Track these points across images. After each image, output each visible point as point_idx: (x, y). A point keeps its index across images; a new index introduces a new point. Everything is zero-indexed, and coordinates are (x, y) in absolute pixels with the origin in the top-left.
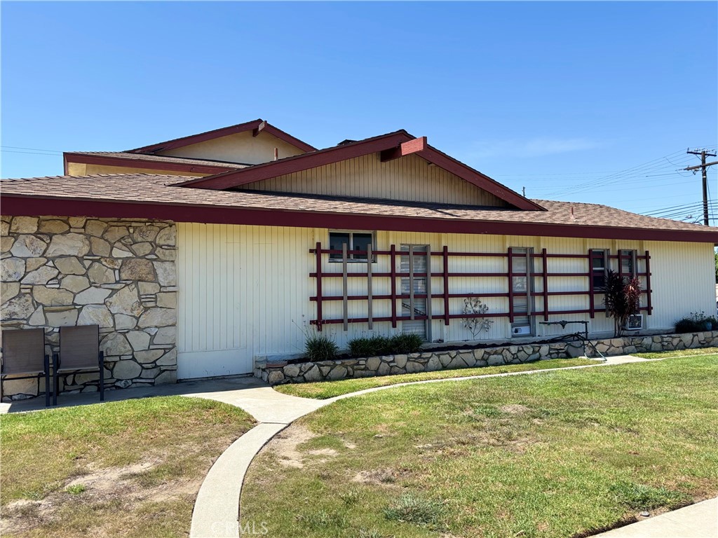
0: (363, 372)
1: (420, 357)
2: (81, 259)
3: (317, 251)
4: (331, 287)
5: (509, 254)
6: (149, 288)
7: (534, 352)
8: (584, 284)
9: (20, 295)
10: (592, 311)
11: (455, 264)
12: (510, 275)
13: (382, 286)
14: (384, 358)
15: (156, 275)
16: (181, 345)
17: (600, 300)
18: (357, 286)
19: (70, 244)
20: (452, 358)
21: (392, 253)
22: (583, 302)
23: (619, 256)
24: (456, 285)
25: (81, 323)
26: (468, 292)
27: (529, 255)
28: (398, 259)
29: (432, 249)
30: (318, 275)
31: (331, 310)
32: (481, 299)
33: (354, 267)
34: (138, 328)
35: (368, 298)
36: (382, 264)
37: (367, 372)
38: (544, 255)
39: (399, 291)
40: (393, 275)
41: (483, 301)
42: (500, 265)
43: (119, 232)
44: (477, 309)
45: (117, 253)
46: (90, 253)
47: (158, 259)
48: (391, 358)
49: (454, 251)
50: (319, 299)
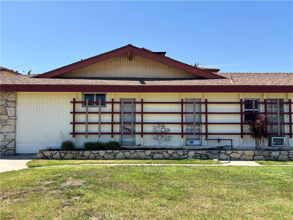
0: (81, 157)
1: (112, 152)
3: (74, 102)
4: (81, 118)
5: (182, 103)
6: (4, 117)
7: (184, 154)
10: (242, 134)
12: (182, 113)
13: (107, 118)
14: (93, 151)
15: (7, 112)
16: (17, 140)
18: (94, 118)
20: (131, 154)
21: (113, 102)
23: (265, 102)
24: (148, 118)
26: (158, 121)
27: (197, 102)
29: (137, 100)
30: (74, 113)
32: (166, 125)
33: (92, 109)
35: (99, 123)
36: (109, 108)
37: (84, 158)
38: (206, 103)
40: (113, 113)
41: (167, 126)
44: (163, 130)
47: (8, 106)
48: (96, 152)
49: (148, 101)
50: (74, 123)
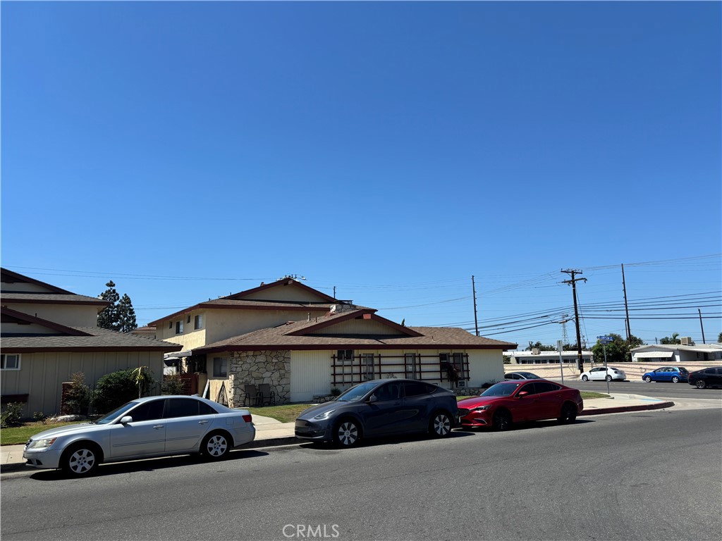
2: (264, 363)
3: (334, 357)
4: (338, 370)
5: (405, 356)
6: (283, 372)
8: (438, 368)
9: (249, 374)
10: (441, 379)
11: (384, 361)
12: (405, 365)
13: (356, 370)
15: (284, 367)
16: (291, 390)
17: (444, 375)
18: (347, 370)
19: (261, 358)
21: (360, 357)
22: (438, 375)
23: (454, 356)
24: (384, 369)
25: (264, 383)
26: (389, 371)
27: (414, 356)
28: (362, 359)
29: (375, 355)
30: (334, 366)
31: (339, 379)
33: (347, 363)
34: (279, 385)
35: (351, 374)
36: (356, 361)
38: (419, 356)
39: (362, 372)
40: (360, 365)
41: (395, 375)
42: (401, 361)
43: (274, 354)
45: (274, 361)
46: (266, 361)
47: (285, 362)
49: (383, 356)
50: (334, 375)
